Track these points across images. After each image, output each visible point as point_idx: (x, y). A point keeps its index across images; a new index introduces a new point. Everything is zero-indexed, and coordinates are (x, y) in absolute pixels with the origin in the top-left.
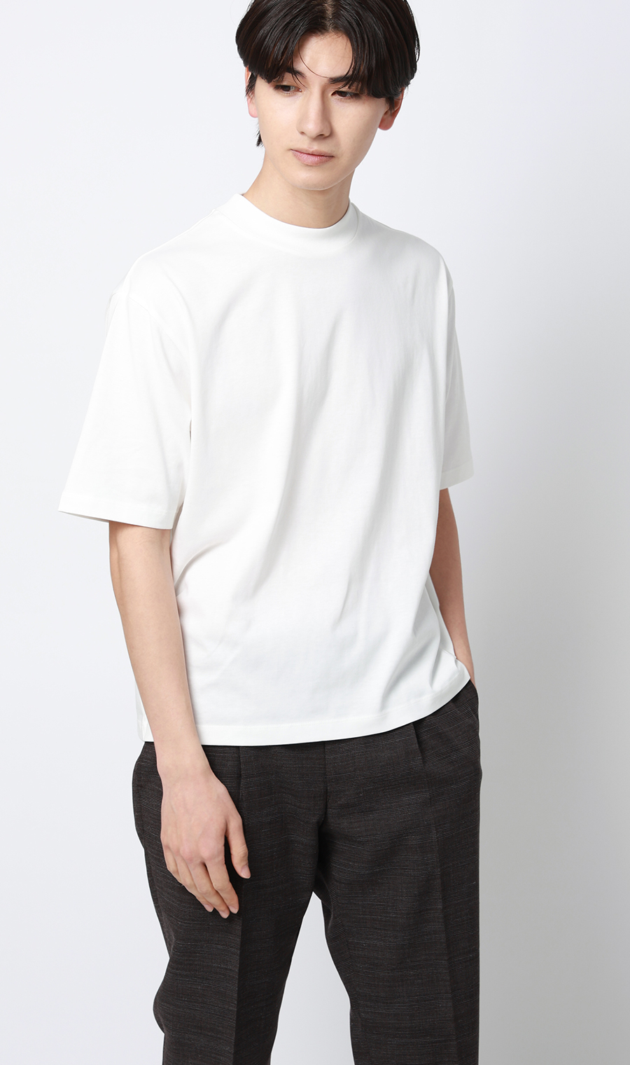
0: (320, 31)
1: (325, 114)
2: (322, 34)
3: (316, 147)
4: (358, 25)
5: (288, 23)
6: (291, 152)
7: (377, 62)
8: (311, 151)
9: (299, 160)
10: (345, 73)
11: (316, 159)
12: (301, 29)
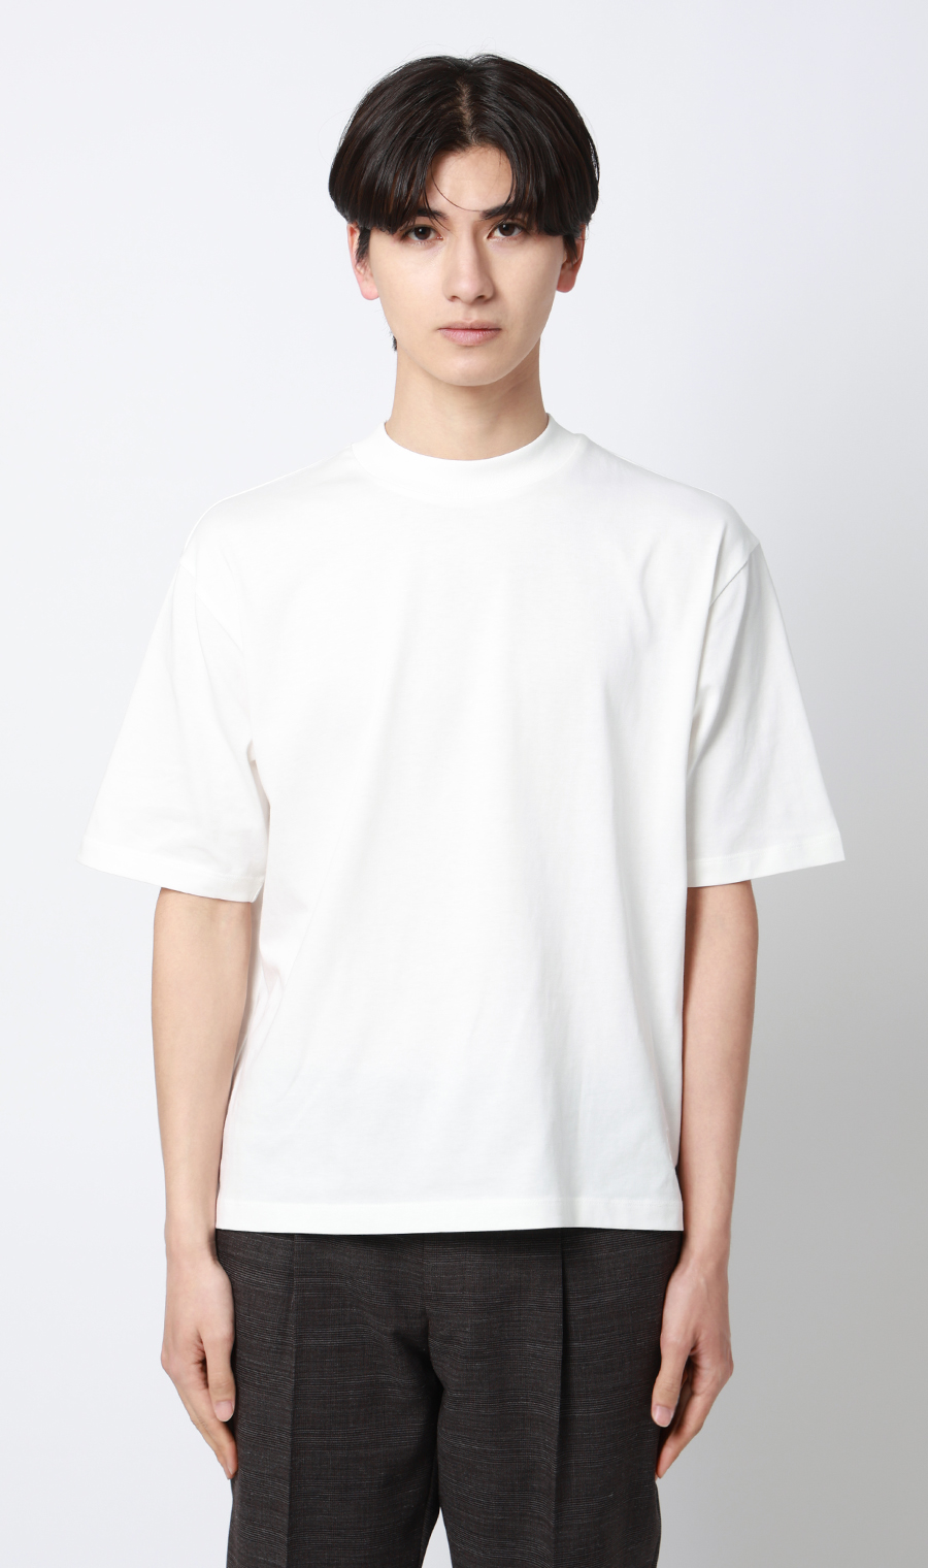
0: (460, 146)
1: (483, 265)
2: (464, 150)
3: (476, 316)
4: (514, 128)
5: (412, 139)
6: (439, 333)
7: (547, 180)
8: (468, 323)
9: (454, 341)
10: (504, 201)
11: (477, 336)
12: (431, 147)
